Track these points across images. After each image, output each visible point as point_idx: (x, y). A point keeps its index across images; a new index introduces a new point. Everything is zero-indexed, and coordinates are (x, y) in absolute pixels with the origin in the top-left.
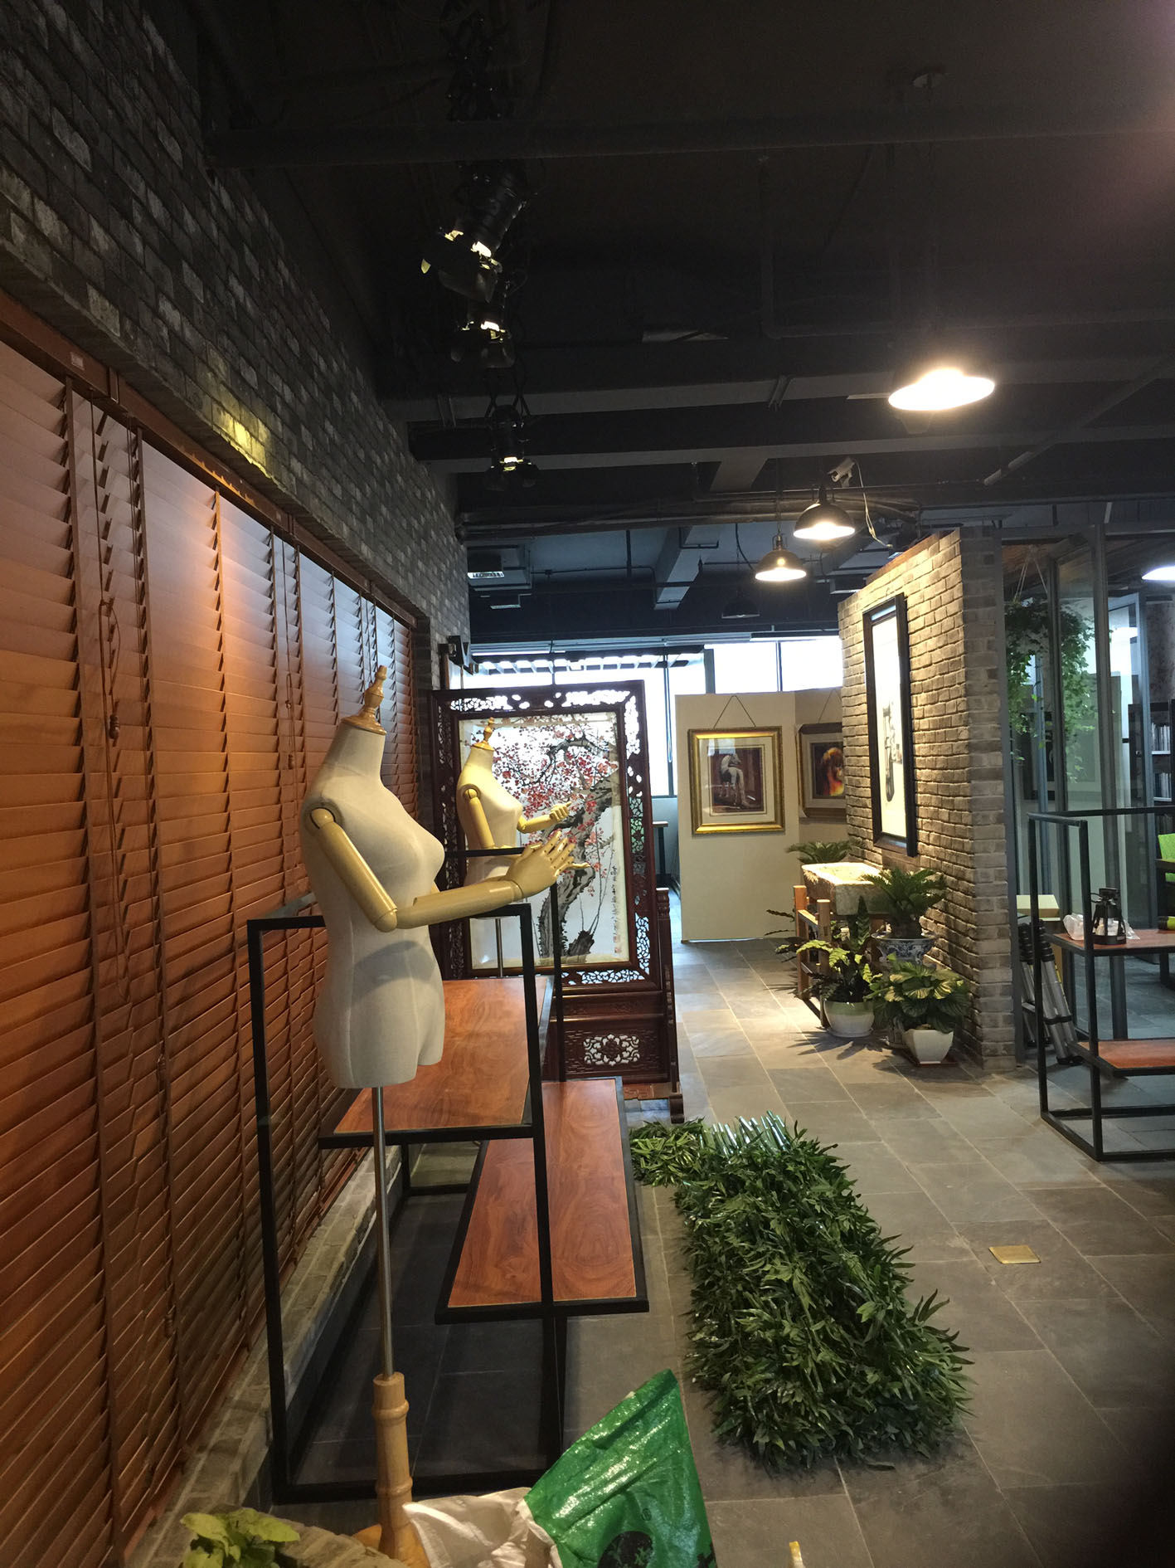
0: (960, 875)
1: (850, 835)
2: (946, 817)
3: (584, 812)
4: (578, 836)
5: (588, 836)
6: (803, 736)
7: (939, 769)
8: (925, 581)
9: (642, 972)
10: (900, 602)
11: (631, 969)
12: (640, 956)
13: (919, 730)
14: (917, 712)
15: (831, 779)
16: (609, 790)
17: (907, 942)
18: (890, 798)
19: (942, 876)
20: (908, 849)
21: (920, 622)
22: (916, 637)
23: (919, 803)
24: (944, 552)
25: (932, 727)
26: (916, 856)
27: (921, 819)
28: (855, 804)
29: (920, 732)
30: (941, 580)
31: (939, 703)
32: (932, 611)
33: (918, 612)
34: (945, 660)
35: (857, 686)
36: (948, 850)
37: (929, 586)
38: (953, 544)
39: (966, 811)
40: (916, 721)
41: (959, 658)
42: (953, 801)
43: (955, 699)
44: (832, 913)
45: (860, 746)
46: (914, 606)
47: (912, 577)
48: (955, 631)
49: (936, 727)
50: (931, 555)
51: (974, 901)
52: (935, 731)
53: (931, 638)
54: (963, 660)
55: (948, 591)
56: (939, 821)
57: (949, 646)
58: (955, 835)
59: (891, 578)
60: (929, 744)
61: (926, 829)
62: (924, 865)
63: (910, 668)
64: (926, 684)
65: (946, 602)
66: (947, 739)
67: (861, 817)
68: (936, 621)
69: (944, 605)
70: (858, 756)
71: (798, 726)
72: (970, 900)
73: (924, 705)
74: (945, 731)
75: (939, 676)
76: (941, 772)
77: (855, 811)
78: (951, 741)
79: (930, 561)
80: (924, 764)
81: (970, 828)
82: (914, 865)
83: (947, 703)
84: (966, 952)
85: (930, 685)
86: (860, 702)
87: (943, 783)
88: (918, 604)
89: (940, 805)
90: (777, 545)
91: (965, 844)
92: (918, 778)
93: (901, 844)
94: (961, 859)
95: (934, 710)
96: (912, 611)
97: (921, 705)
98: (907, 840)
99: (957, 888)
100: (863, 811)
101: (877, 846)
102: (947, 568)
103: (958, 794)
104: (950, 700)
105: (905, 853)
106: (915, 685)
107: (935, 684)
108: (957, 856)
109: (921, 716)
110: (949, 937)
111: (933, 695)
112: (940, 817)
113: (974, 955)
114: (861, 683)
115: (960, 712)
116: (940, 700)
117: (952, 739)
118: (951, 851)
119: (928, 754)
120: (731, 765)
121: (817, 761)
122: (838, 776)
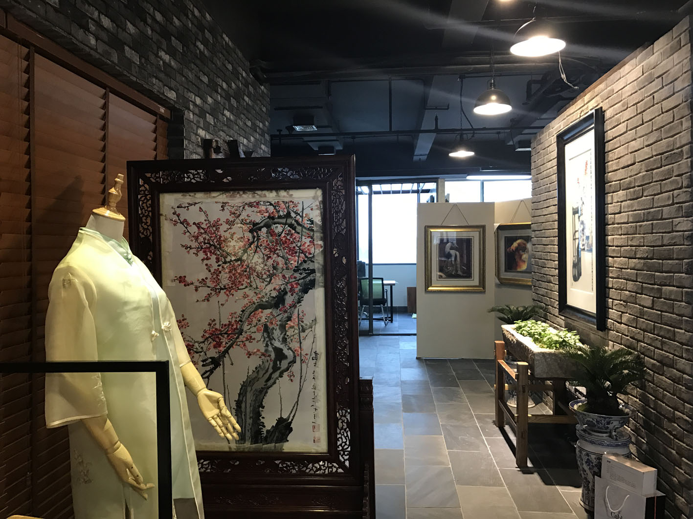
0: (666, 361)
1: (534, 300)
2: (648, 304)
3: (286, 293)
4: (279, 318)
5: (289, 319)
6: (500, 231)
7: (639, 258)
8: (629, 89)
9: (341, 465)
10: (598, 117)
11: (330, 462)
12: (340, 448)
13: (613, 224)
14: (611, 208)
15: (518, 260)
16: (313, 271)
17: (605, 418)
18: (576, 278)
19: (638, 357)
20: (596, 323)
21: (622, 128)
22: (615, 143)
23: (610, 286)
24: (662, 51)
25: (631, 220)
26: (605, 330)
27: (610, 300)
28: (540, 279)
29: (614, 226)
30: (654, 80)
31: (644, 198)
32: (639, 113)
33: (618, 120)
34: (656, 156)
35: (546, 194)
36: (649, 334)
37: (636, 92)
38: (676, 38)
39: (682, 301)
40: (610, 216)
41: (680, 150)
42: (660, 290)
43: (670, 191)
44: (529, 374)
45: (547, 238)
46: (613, 116)
47: (613, 91)
48: (675, 124)
49: (637, 220)
50: (640, 62)
51: (688, 393)
52: (635, 224)
53: (635, 139)
54: (687, 150)
55: (665, 88)
56: (637, 306)
57: (664, 140)
58: (659, 322)
59: (585, 102)
60: (627, 236)
61: (618, 309)
62: (613, 340)
63: (605, 171)
64: (624, 182)
65: (661, 100)
66: (654, 231)
67: (545, 289)
68: (645, 121)
69: (657, 104)
70: (544, 245)
71: (496, 225)
72: (683, 390)
73: (621, 202)
74: (652, 224)
75: (645, 173)
76: (642, 261)
77: (540, 284)
78: (660, 233)
79: (639, 68)
80: (618, 253)
81: (687, 320)
82: (601, 337)
83: (657, 197)
84: (673, 438)
85: (630, 183)
86: (548, 205)
87: (645, 272)
88: (619, 113)
89: (640, 292)
90: (491, 86)
91: (676, 334)
92: (610, 265)
93: (589, 318)
94: (668, 346)
95: (636, 204)
96: (611, 122)
97: (618, 202)
98: (595, 316)
99: (661, 373)
100: (547, 285)
101: (560, 313)
102: (666, 64)
103: (668, 283)
104: (662, 193)
105: (593, 326)
106: (610, 186)
107: (639, 181)
108: (663, 343)
109: (617, 211)
110: (646, 413)
111: (634, 191)
112: (638, 302)
113: (684, 445)
114: (550, 191)
115: (677, 203)
116: (645, 195)
117: (661, 231)
118: (653, 335)
119: (623, 244)
120: (452, 248)
121: (508, 248)
122: (522, 258)
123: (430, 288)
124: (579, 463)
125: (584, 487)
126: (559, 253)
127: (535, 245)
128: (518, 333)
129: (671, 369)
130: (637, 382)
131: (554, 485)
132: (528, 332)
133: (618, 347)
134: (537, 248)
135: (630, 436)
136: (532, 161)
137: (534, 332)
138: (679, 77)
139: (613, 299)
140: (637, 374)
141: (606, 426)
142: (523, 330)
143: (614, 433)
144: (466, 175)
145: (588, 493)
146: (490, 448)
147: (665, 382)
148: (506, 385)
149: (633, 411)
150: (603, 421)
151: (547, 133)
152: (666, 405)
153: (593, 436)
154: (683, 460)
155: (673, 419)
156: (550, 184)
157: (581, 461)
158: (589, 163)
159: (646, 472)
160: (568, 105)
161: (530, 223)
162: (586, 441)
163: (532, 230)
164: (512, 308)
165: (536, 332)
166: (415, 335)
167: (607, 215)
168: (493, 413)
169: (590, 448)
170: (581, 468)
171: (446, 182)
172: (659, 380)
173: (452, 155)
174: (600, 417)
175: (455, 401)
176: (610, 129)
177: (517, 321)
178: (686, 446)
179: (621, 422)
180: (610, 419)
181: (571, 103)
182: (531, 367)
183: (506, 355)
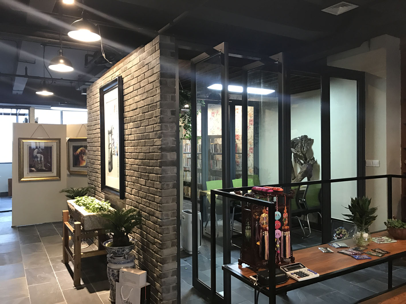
0: (151, 213)
1: (89, 183)
2: (143, 183)
6: (69, 142)
7: (140, 159)
8: (134, 69)
10: (120, 81)
14: (127, 132)
15: (80, 160)
17: (121, 248)
18: (110, 170)
19: (139, 211)
20: (119, 195)
21: (131, 89)
22: (128, 96)
23: (127, 174)
24: (148, 51)
25: (136, 139)
26: (124, 199)
27: (127, 182)
28: (92, 171)
29: (128, 141)
30: (145, 66)
31: (141, 127)
32: (139, 82)
33: (129, 84)
34: (146, 105)
35: (95, 121)
36: (144, 199)
37: (137, 70)
38: (154, 45)
39: (157, 181)
40: (126, 136)
41: (156, 104)
42: (148, 176)
43: (152, 125)
44: (81, 229)
45: (95, 147)
46: (127, 82)
47: (127, 68)
48: (154, 90)
49: (138, 139)
50: (139, 55)
51: (160, 228)
52: (138, 141)
53: (137, 96)
54: (159, 104)
55: (150, 70)
56: (139, 185)
57: (149, 98)
58: (148, 192)
59: (114, 72)
60: (134, 147)
61: (130, 187)
62: (128, 204)
63: (124, 111)
64: (132, 118)
65: (148, 77)
66: (146, 145)
67: (95, 177)
68: (141, 86)
69: (146, 78)
70: (94, 151)
71: (68, 138)
72: (158, 227)
73: (132, 129)
74: (145, 141)
75: (142, 114)
76: (141, 161)
77: (92, 174)
78: (148, 146)
79: (138, 58)
80: (130, 156)
81: (160, 191)
82: (122, 203)
83: (147, 127)
84: (154, 253)
85: (135, 119)
86: (96, 128)
87: (142, 166)
88: (130, 80)
89: (140, 177)
90: (60, 54)
91: (155, 198)
92: (126, 163)
93: (116, 193)
94: (152, 205)
95: (138, 131)
96: (126, 84)
97: (130, 129)
98: (119, 191)
99: (149, 219)
100: (96, 174)
101: (102, 191)
102: (149, 59)
103: (152, 172)
104: (149, 125)
105: (118, 197)
106: (126, 119)
107: (139, 118)
108: (150, 203)
109: (129, 134)
110: (142, 242)
111: (137, 123)
112: (139, 183)
113: (159, 256)
114: (97, 120)
115: (155, 131)
116: (142, 126)
117: (149, 145)
118: (145, 200)
119: (133, 152)
120: (38, 153)
121: (75, 152)
122: (83, 159)
123: (22, 179)
124: (108, 276)
125: (111, 289)
126: (101, 156)
127: (89, 151)
128: (76, 204)
129: (153, 217)
130: (138, 226)
131: (95, 292)
132: (82, 203)
133: (130, 207)
134: (90, 153)
135: (135, 255)
136: (87, 102)
137: (87, 203)
138: (155, 66)
139: (128, 182)
140: (138, 221)
141: (122, 252)
142: (80, 202)
143: (126, 256)
144: (51, 106)
145: (113, 292)
146: (58, 278)
147: (151, 224)
148: (70, 237)
149: (136, 242)
150: (120, 250)
151: (95, 86)
152: (151, 236)
153: (116, 260)
154: (158, 264)
155: (154, 243)
156: (97, 116)
157: (109, 275)
158: (116, 106)
159: (141, 274)
160: (106, 72)
161: (86, 138)
162: (112, 263)
163: (87, 142)
164: (75, 189)
165: (88, 203)
166: (11, 211)
167: (125, 135)
168: (61, 256)
169: (114, 267)
170: (109, 279)
171: (35, 110)
172: (148, 223)
173: (37, 93)
174: (119, 248)
175: (37, 252)
176: (126, 89)
177: (77, 197)
178: (160, 257)
179: (130, 249)
180: (124, 249)
181: (108, 71)
182: (82, 224)
183: (69, 218)
